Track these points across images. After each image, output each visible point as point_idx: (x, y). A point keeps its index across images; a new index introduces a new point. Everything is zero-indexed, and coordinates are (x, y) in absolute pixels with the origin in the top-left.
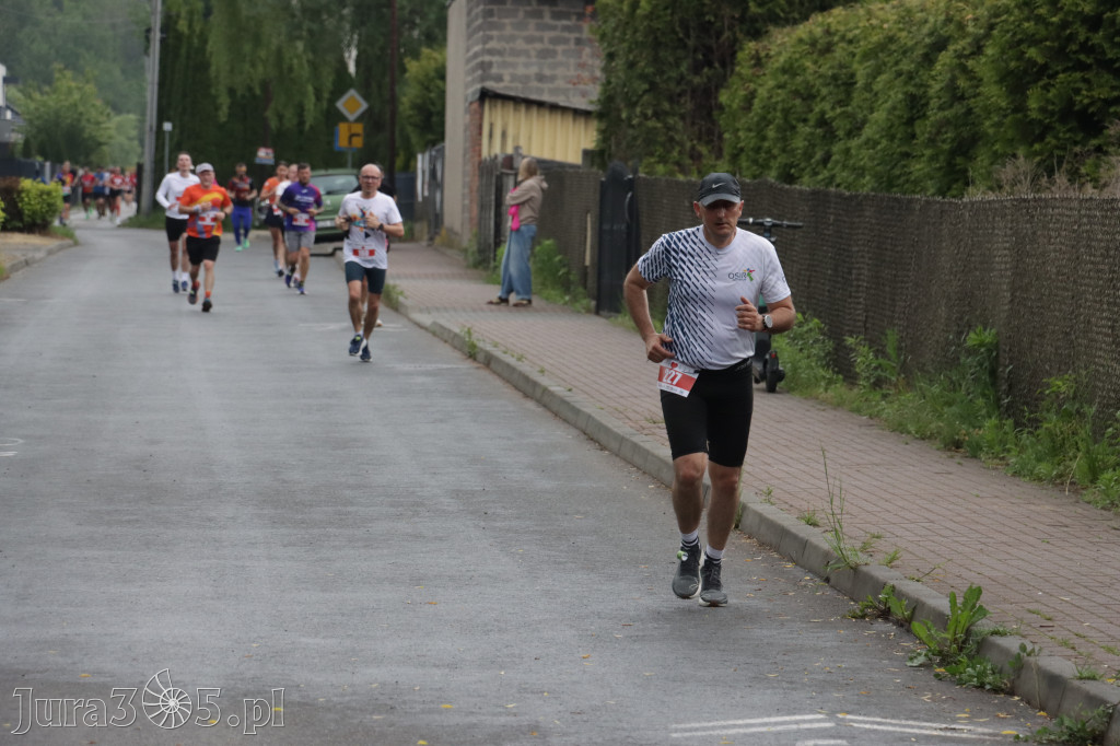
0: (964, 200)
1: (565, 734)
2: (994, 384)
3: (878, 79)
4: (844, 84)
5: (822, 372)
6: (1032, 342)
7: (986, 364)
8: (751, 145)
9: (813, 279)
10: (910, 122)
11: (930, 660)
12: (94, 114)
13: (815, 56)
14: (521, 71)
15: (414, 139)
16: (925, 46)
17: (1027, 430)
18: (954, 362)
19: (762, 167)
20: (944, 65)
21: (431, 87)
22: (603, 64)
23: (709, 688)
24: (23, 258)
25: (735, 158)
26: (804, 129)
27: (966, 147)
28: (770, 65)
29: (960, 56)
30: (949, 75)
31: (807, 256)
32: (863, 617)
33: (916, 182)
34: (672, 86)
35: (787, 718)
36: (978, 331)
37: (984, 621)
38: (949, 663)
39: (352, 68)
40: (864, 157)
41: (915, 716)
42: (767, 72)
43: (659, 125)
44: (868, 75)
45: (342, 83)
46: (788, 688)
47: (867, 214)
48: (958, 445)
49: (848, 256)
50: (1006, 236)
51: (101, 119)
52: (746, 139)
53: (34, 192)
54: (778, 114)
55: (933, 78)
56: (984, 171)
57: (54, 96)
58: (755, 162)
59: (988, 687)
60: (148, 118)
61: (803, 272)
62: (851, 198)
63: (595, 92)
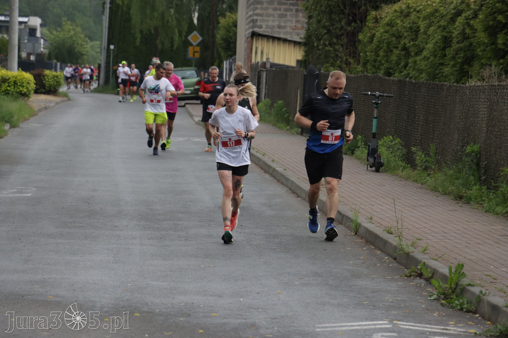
0: (467, 85)
1: (267, 329)
2: (478, 170)
3: (430, 29)
4: (415, 31)
5: (400, 163)
6: (496, 151)
7: (475, 160)
8: (372, 59)
9: (398, 120)
10: (444, 49)
11: (439, 297)
12: (80, 41)
13: (402, 18)
14: (270, 23)
15: (222, 54)
16: (452, 14)
17: (492, 191)
18: (460, 159)
19: (377, 68)
20: (459, 23)
21: (230, 31)
22: (307, 21)
23: (336, 308)
24: (44, 106)
25: (365, 64)
26: (396, 52)
27: (469, 61)
28: (381, 21)
29: (467, 18)
30: (462, 28)
31: (396, 110)
32: (410, 276)
33: (446, 77)
34: (338, 31)
35: (370, 323)
36: (471, 145)
37: (464, 279)
38: (447, 298)
39: (195, 21)
40: (423, 65)
41: (429, 323)
42: (380, 25)
43: (331, 49)
44: (425, 27)
45: (191, 28)
46: (372, 309)
47: (423, 91)
48: (461, 198)
49: (414, 110)
50: (485, 102)
51: (83, 43)
52: (370, 56)
53: (50, 76)
54: (385, 45)
55: (455, 29)
56: (476, 72)
57: (62, 33)
58: (374, 66)
59: (465, 310)
60: (103, 43)
61: (393, 117)
62: (415, 84)
63: (303, 33)
